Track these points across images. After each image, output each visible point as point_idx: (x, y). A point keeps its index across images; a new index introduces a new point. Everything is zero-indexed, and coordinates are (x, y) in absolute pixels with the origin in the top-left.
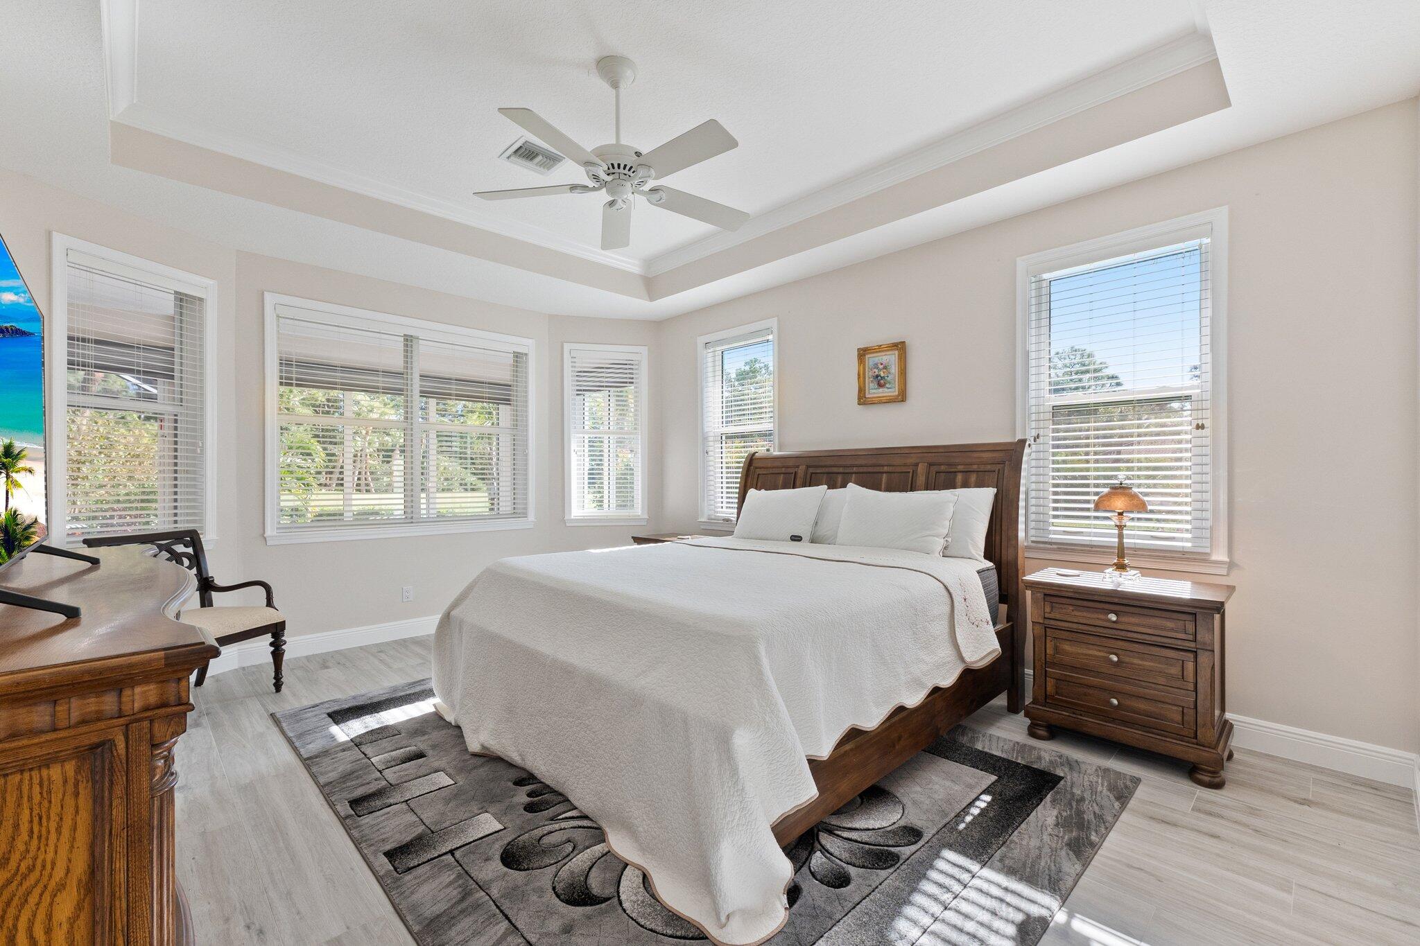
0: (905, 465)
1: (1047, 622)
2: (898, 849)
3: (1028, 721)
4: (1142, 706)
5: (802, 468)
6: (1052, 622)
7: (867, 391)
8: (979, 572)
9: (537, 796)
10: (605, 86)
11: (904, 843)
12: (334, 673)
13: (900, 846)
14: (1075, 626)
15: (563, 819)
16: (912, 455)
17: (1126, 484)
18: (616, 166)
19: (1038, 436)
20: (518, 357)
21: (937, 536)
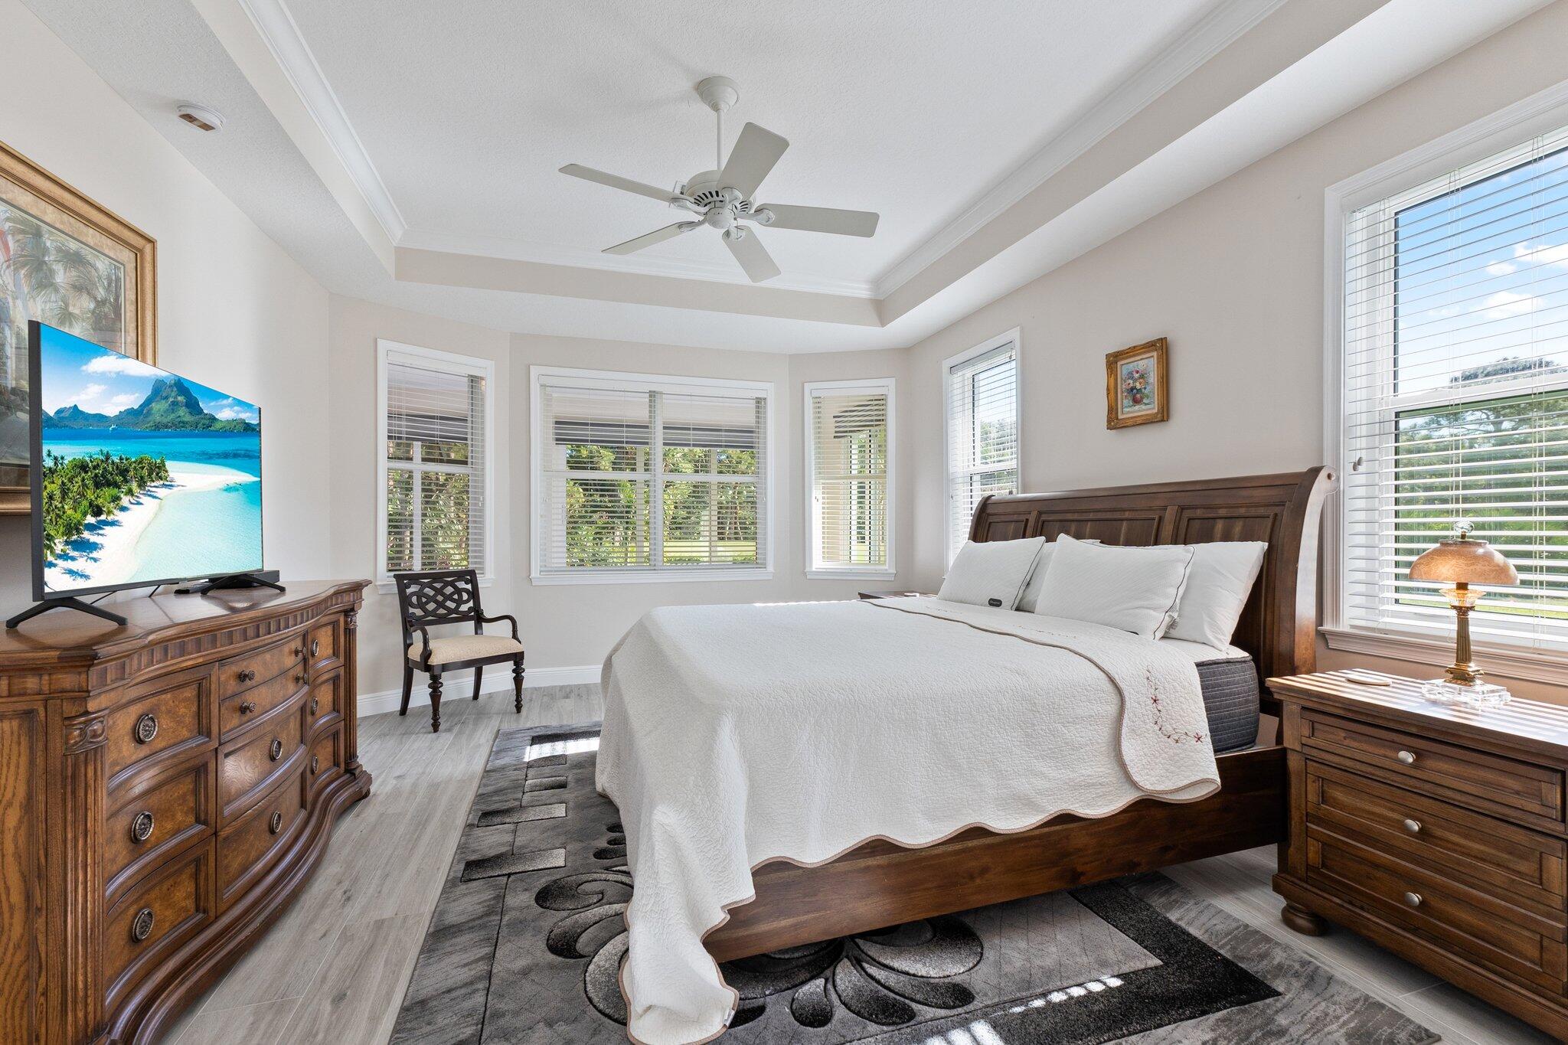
0: (1150, 509)
1: (1306, 750)
2: (920, 1007)
3: (1282, 902)
4: (1465, 915)
5: (1034, 514)
6: (1315, 752)
7: (1119, 410)
8: (1198, 665)
9: (615, 844)
10: (706, 109)
11: (936, 1003)
12: (569, 704)
13: (930, 1006)
14: (1349, 763)
15: (616, 871)
16: (1160, 495)
17: (1471, 537)
18: (714, 194)
19: (1359, 462)
20: (760, 402)
21: (1154, 609)
